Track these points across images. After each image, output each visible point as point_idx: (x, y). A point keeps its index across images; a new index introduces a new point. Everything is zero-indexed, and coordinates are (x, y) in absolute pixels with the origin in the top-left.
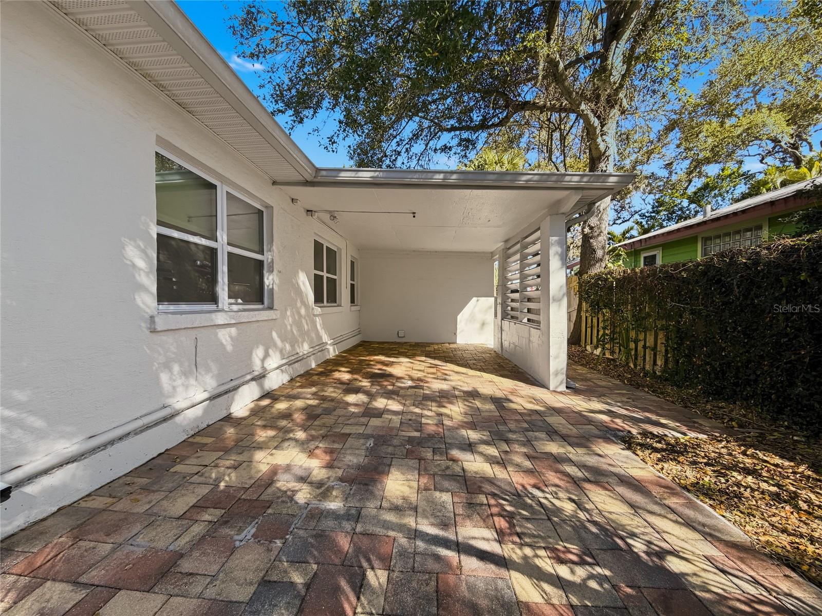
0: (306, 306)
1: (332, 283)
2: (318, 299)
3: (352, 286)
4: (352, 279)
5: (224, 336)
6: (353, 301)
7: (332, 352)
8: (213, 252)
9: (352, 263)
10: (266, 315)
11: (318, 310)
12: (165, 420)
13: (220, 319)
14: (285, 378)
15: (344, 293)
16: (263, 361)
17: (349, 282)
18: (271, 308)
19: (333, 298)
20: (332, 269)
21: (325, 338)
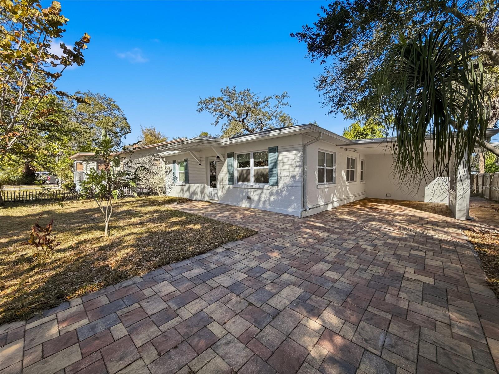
0: (344, 182)
1: (353, 172)
2: (348, 180)
3: (362, 172)
4: (362, 169)
5: (326, 190)
6: (362, 179)
7: (352, 200)
8: (324, 169)
9: (362, 162)
10: (334, 185)
11: (348, 184)
12: (318, 207)
13: (326, 186)
14: (338, 205)
15: (358, 176)
16: (333, 198)
17: (360, 171)
18: (335, 183)
19: (353, 179)
20: (353, 167)
21: (350, 194)
